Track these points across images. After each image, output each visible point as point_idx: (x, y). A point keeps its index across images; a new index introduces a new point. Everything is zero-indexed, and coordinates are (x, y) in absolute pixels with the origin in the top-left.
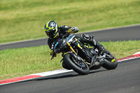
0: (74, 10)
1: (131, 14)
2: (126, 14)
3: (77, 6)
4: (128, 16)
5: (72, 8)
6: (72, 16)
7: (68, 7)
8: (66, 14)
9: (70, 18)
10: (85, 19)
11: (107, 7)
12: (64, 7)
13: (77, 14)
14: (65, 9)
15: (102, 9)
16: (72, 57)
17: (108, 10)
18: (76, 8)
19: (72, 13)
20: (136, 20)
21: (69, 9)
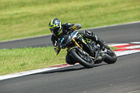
0: (25, 15)
1: (82, 18)
2: (78, 18)
3: (29, 11)
4: (80, 20)
5: (24, 13)
6: (24, 20)
7: (19, 12)
8: (17, 19)
9: (21, 22)
10: (37, 23)
11: (58, 11)
12: (15, 12)
13: (28, 18)
14: (17, 14)
15: (53, 13)
16: (77, 51)
17: (60, 14)
18: (27, 12)
19: (24, 17)
20: (88, 24)
21: (21, 13)
